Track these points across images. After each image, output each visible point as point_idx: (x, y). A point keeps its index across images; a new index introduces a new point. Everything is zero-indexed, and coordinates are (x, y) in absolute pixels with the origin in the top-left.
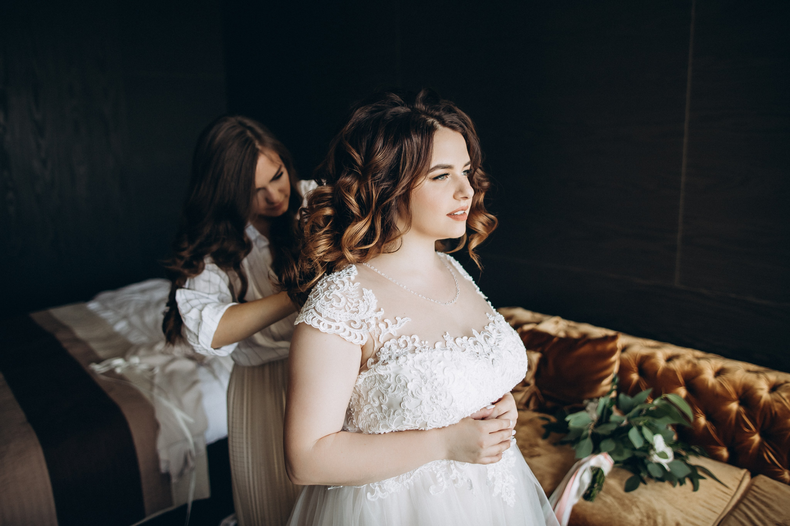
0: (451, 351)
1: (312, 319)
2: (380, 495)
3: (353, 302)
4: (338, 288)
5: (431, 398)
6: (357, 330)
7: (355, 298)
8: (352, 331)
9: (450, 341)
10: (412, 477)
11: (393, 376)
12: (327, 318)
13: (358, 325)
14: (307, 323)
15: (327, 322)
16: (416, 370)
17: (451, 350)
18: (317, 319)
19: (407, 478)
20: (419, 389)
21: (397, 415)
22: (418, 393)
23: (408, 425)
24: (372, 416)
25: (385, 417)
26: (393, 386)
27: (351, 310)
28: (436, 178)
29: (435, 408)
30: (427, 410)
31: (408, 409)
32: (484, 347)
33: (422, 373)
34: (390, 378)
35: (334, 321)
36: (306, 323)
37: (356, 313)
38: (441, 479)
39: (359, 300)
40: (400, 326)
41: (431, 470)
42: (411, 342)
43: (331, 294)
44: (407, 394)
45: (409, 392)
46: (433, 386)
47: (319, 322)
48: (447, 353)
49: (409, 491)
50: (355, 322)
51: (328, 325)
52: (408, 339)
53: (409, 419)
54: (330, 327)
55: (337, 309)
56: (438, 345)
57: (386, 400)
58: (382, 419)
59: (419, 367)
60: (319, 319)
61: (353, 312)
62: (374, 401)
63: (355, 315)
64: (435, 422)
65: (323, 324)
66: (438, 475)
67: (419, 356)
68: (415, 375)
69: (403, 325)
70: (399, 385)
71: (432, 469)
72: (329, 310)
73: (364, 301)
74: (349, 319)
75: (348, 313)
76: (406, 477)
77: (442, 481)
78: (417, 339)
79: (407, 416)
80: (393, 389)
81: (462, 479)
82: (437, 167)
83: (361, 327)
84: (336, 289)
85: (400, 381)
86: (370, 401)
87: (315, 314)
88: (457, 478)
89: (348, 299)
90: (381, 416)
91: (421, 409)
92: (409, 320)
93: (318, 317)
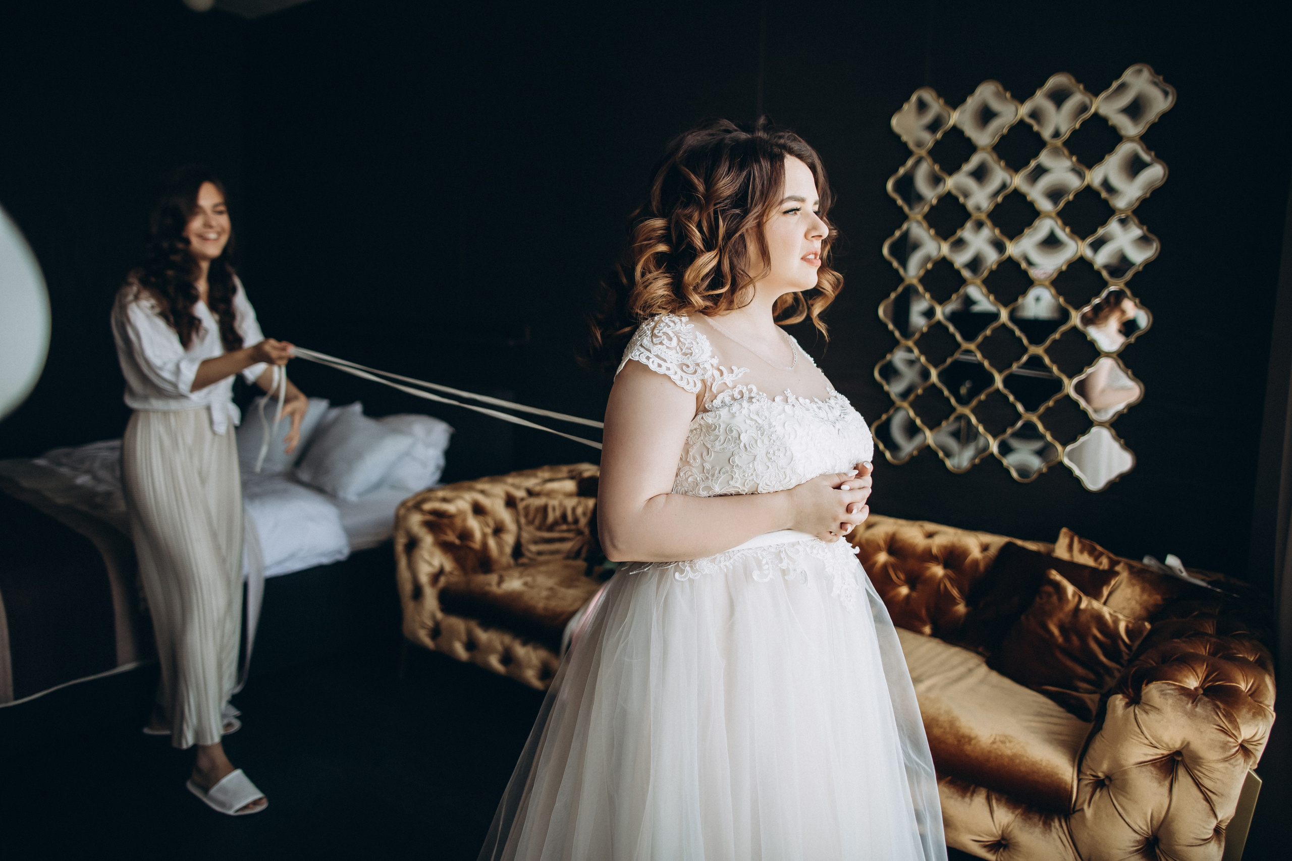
0: (793, 407)
1: (639, 355)
2: (691, 575)
3: (686, 343)
4: (669, 326)
5: (768, 453)
6: (689, 375)
7: (688, 339)
8: (684, 374)
9: (792, 399)
10: (732, 560)
11: (723, 426)
12: (657, 356)
13: (692, 369)
14: (634, 359)
15: (657, 361)
16: (752, 419)
17: (793, 405)
18: (645, 355)
19: (725, 561)
20: (754, 441)
21: (724, 473)
22: (752, 446)
23: (737, 485)
24: (690, 479)
25: (707, 478)
26: (722, 438)
27: (683, 351)
28: (786, 212)
29: (770, 466)
30: (760, 468)
31: (737, 465)
32: (829, 414)
33: (759, 424)
34: (719, 428)
35: (665, 361)
36: (632, 359)
37: (688, 355)
38: (767, 566)
39: (693, 342)
40: (737, 376)
41: (755, 555)
42: (747, 392)
43: (661, 332)
44: (739, 447)
45: (742, 445)
46: (771, 439)
47: (648, 358)
48: (788, 408)
49: (726, 576)
50: (688, 366)
51: (658, 363)
52: (744, 391)
53: (737, 479)
54: (660, 366)
55: (668, 347)
56: (778, 399)
57: (711, 455)
58: (703, 481)
59: (755, 417)
60: (648, 355)
61: (685, 354)
62: (694, 459)
63: (688, 358)
64: (768, 485)
65: (653, 362)
66: (764, 562)
67: (754, 407)
68: (750, 426)
69: (740, 375)
70: (730, 437)
71: (757, 554)
72: (659, 348)
73: (698, 343)
74: (681, 362)
75: (680, 354)
76: (725, 559)
77: (768, 569)
78: (755, 389)
79: (735, 473)
80: (722, 442)
81: (795, 570)
82: (791, 198)
83: (695, 372)
84: (666, 327)
85: (731, 431)
86: (690, 459)
87: (642, 350)
88: (788, 569)
89: (681, 338)
90: (702, 478)
91: (753, 465)
92: (747, 371)
93: (648, 354)
